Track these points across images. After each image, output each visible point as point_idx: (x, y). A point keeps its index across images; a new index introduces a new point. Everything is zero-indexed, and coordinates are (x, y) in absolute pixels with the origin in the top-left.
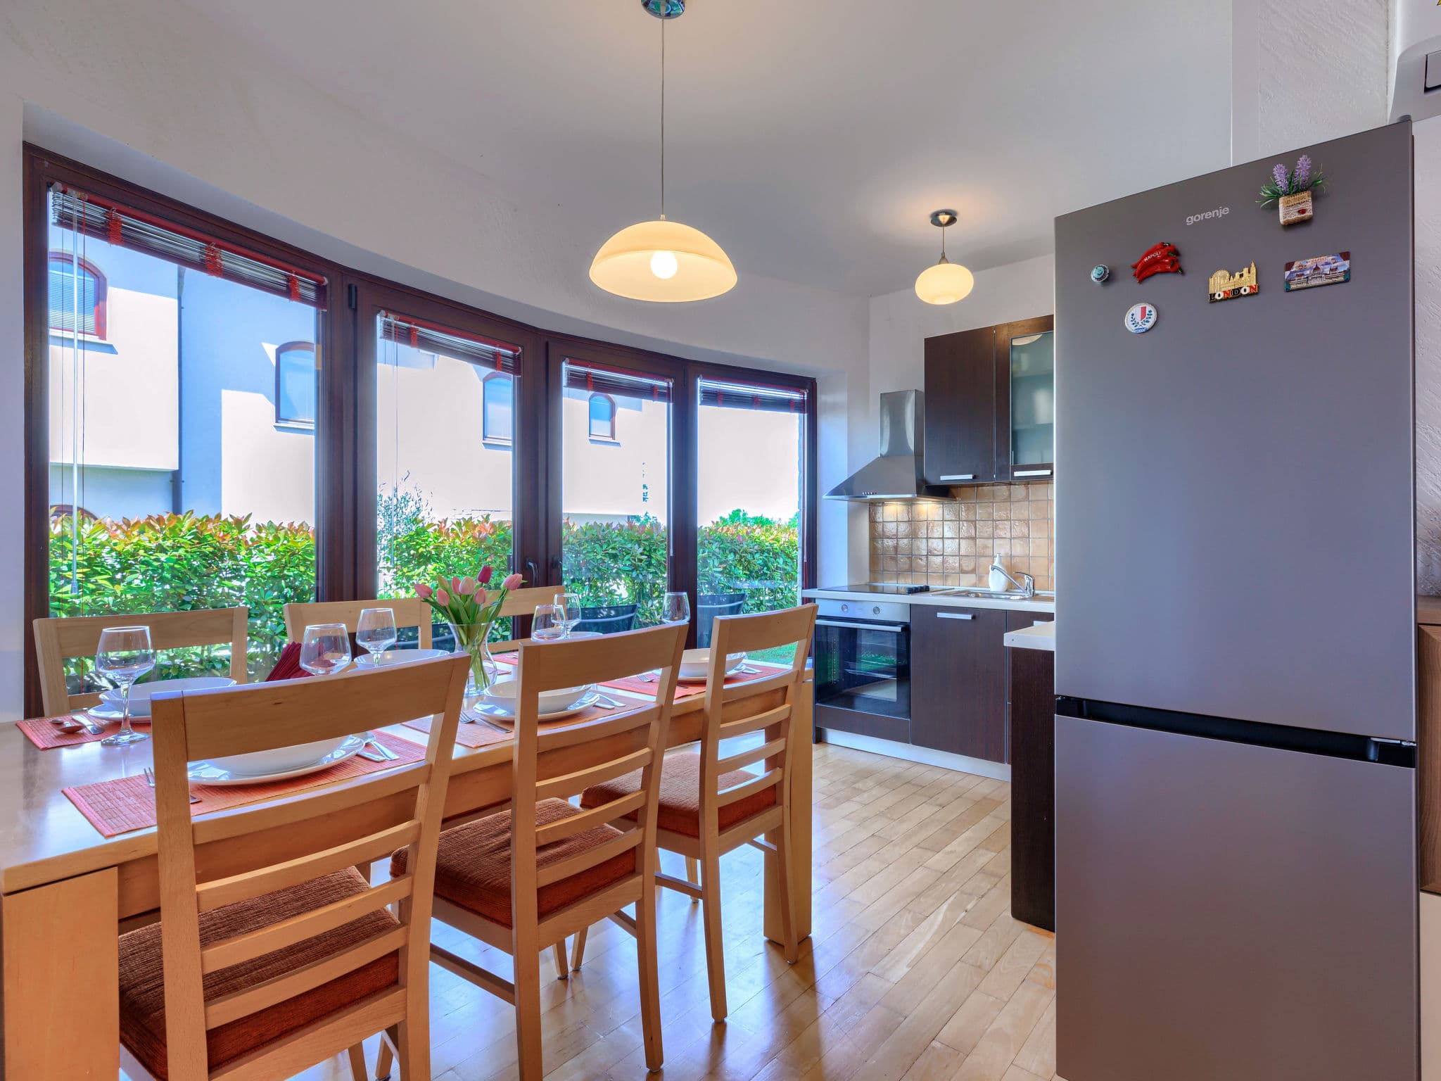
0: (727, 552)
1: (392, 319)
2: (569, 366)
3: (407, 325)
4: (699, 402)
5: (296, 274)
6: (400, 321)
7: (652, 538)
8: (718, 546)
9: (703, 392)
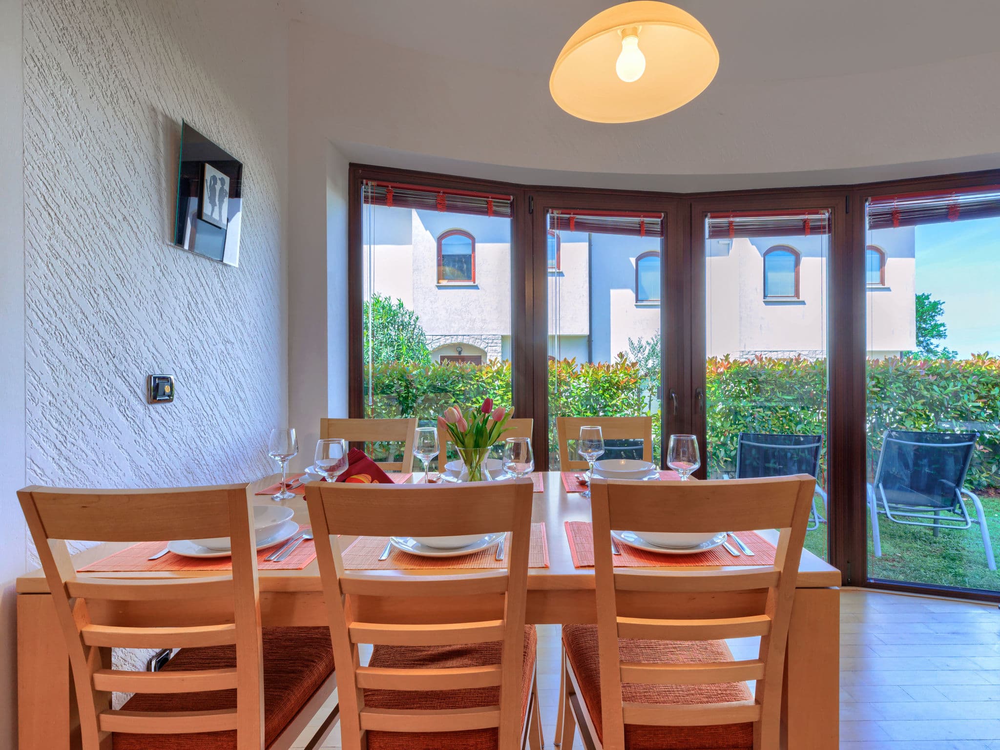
0: (990, 386)
1: (556, 214)
2: (711, 220)
3: (568, 216)
4: (867, 226)
5: (492, 198)
6: (562, 214)
7: (888, 372)
8: (977, 380)
9: (870, 215)
